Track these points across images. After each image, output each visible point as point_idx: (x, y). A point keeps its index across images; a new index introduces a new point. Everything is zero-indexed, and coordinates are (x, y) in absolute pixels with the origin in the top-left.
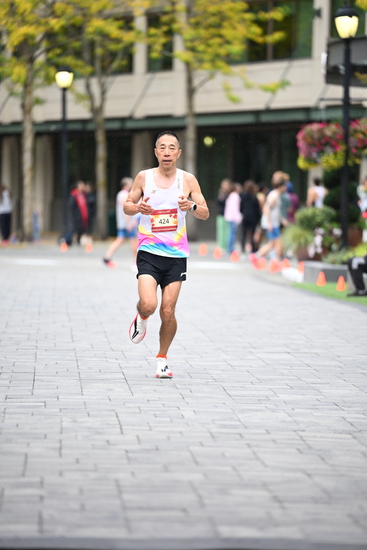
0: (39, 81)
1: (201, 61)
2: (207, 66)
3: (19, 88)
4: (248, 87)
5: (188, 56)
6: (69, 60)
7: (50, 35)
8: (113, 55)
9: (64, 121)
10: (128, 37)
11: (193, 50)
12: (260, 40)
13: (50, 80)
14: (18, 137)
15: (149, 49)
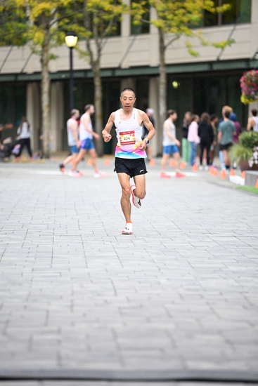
0: (53, 42)
1: (170, 26)
2: (174, 29)
3: (39, 48)
4: (204, 44)
5: (161, 23)
6: (75, 27)
7: (61, 9)
8: (106, 23)
9: (71, 71)
10: (117, 9)
11: (164, 18)
12: (213, 10)
13: (61, 42)
14: (39, 82)
15: (132, 18)
